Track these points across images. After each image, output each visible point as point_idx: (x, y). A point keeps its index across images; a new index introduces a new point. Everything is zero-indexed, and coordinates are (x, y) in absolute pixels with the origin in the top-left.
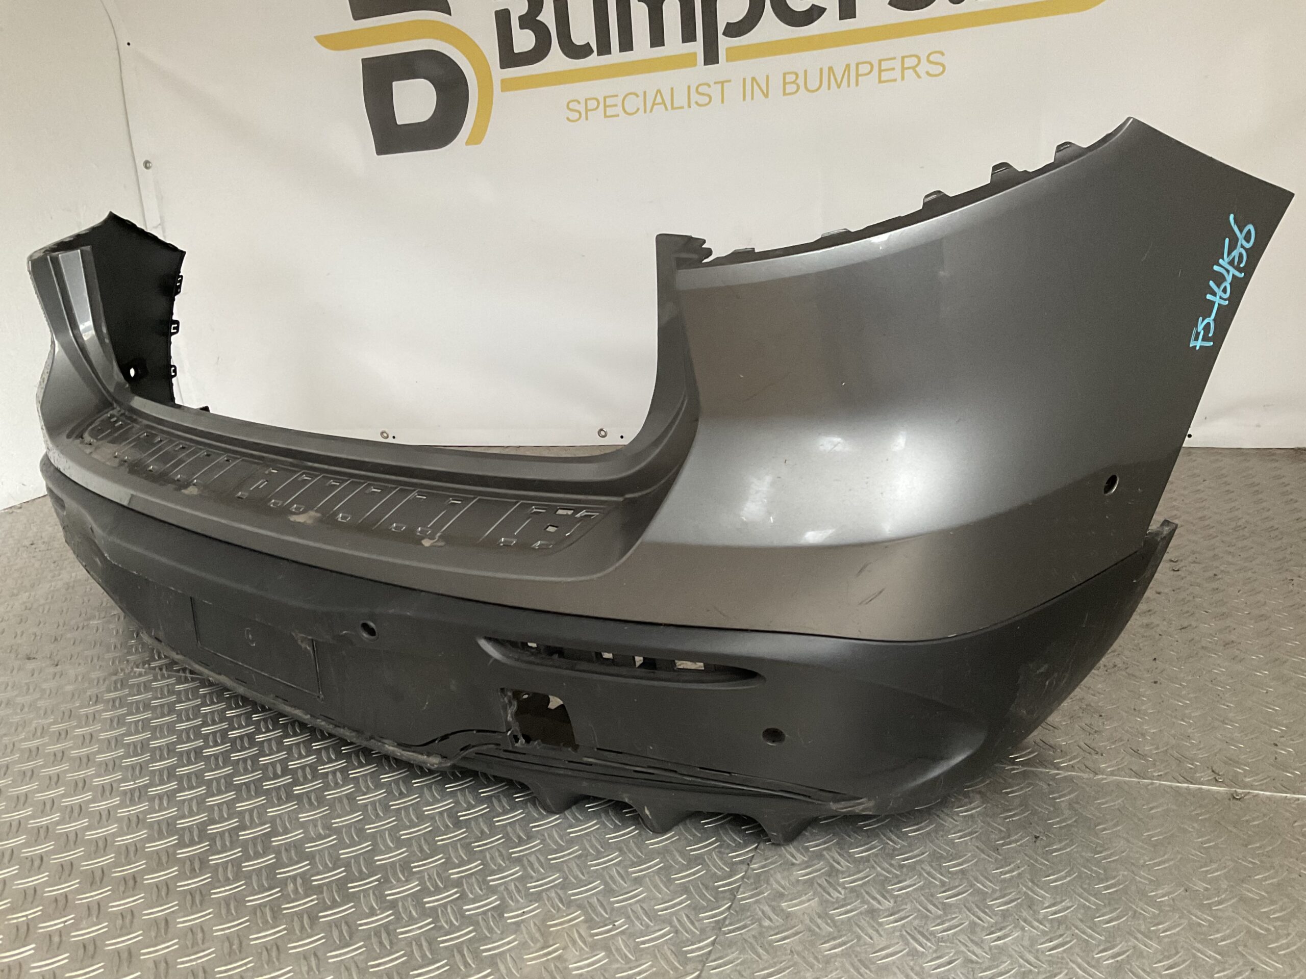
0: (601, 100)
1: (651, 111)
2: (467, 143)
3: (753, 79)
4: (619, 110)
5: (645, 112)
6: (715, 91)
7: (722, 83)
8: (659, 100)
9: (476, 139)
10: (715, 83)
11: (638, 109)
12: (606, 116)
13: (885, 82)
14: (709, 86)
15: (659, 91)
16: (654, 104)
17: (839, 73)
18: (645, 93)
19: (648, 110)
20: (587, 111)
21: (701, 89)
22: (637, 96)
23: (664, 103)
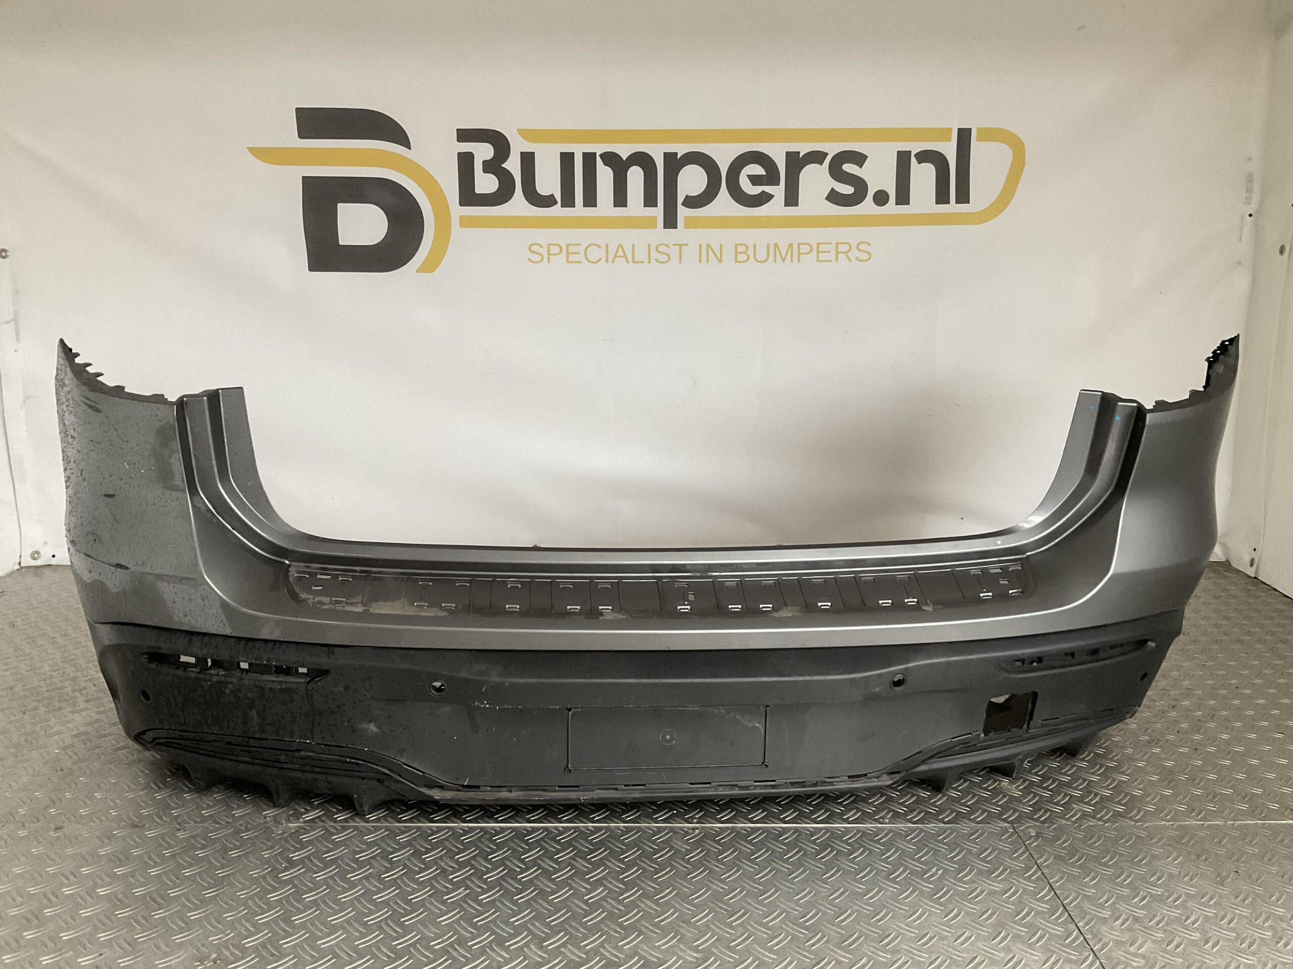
0: (564, 248)
1: (613, 262)
2: (418, 271)
3: (708, 246)
4: (581, 257)
5: (607, 262)
6: (674, 252)
7: (680, 246)
8: (620, 253)
9: (429, 266)
10: (674, 245)
11: (600, 259)
12: (568, 262)
13: (822, 261)
14: (668, 247)
15: (620, 245)
16: (616, 256)
17: (784, 251)
18: (607, 245)
19: (610, 260)
20: (549, 254)
21: (660, 248)
22: (600, 247)
23: (625, 256)
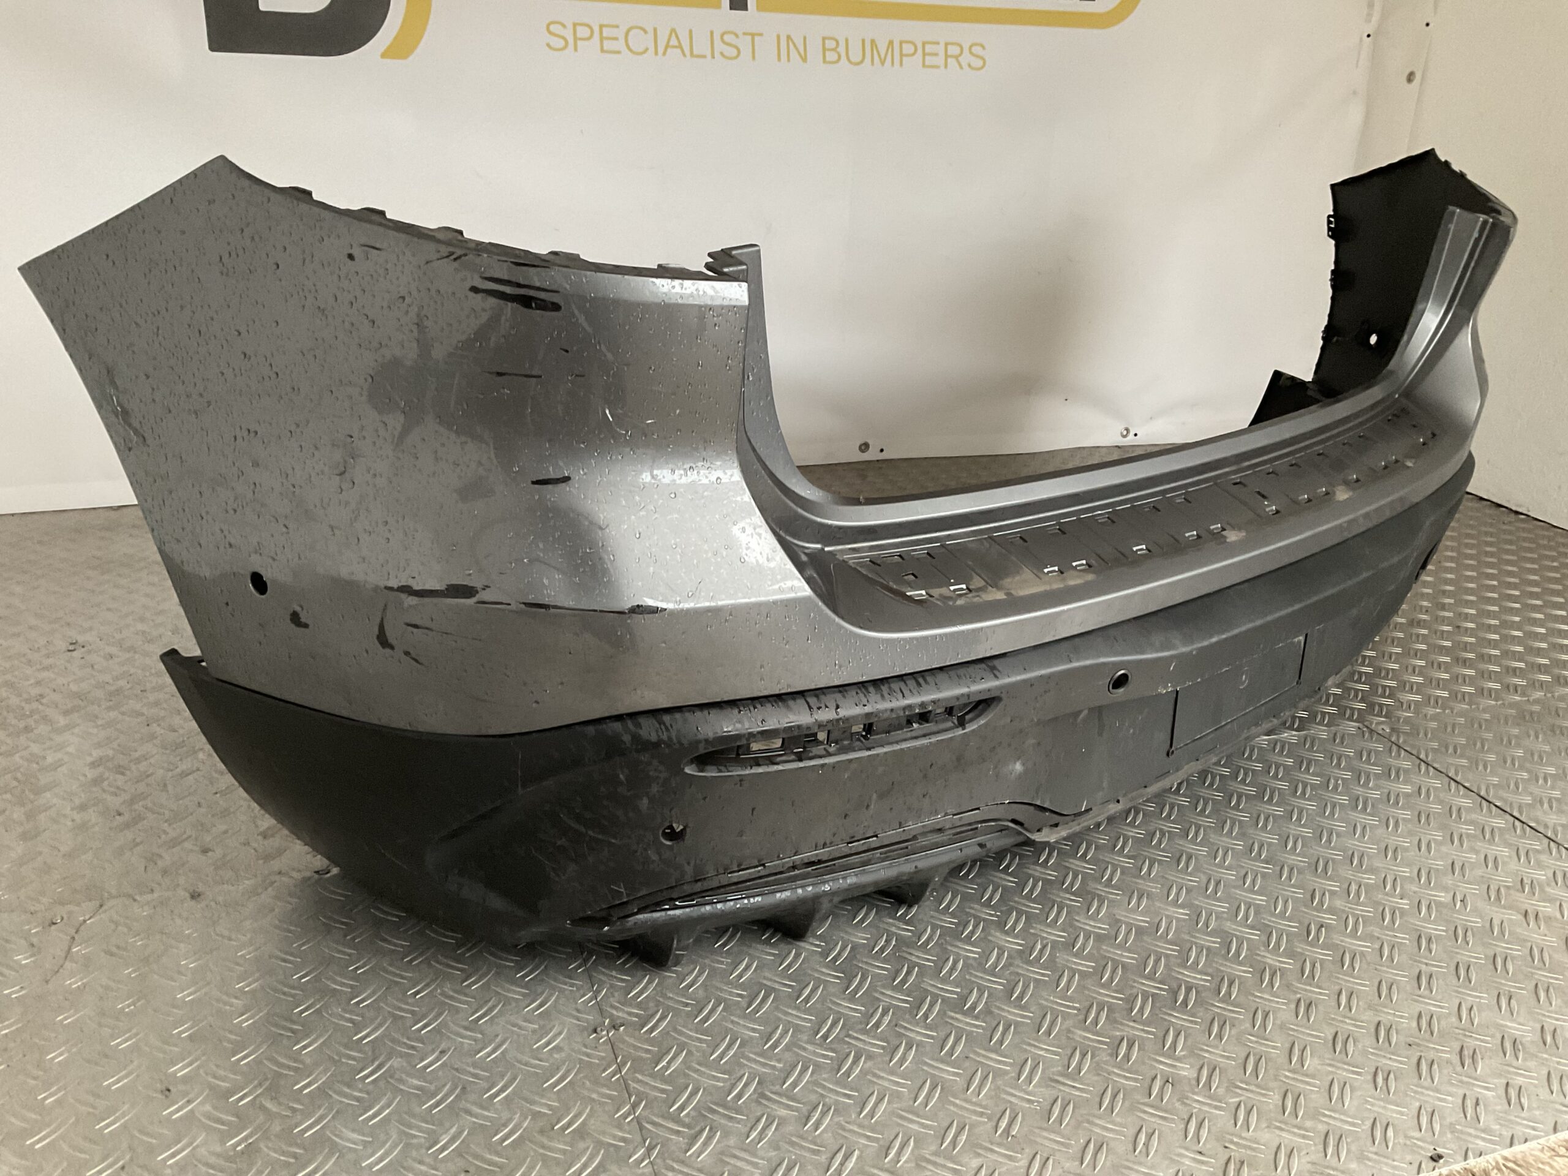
0: (596, 29)
1: (664, 54)
2: (384, 55)
3: (789, 37)
4: (620, 45)
5: (656, 53)
6: (744, 43)
7: (753, 35)
8: (674, 42)
9: (400, 50)
10: (744, 34)
11: (647, 49)
12: (602, 51)
13: (928, 66)
14: (737, 36)
15: (673, 30)
16: (667, 46)
17: (882, 47)
18: (655, 30)
19: (661, 50)
20: (576, 39)
21: (726, 38)
22: (645, 32)
23: (680, 46)
